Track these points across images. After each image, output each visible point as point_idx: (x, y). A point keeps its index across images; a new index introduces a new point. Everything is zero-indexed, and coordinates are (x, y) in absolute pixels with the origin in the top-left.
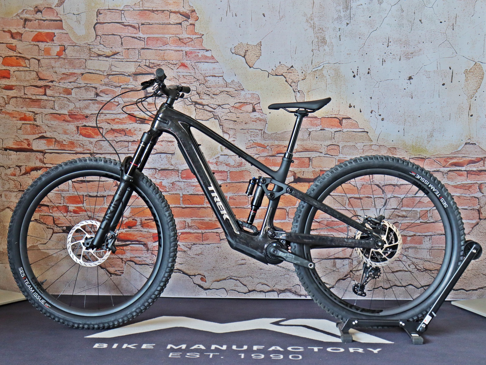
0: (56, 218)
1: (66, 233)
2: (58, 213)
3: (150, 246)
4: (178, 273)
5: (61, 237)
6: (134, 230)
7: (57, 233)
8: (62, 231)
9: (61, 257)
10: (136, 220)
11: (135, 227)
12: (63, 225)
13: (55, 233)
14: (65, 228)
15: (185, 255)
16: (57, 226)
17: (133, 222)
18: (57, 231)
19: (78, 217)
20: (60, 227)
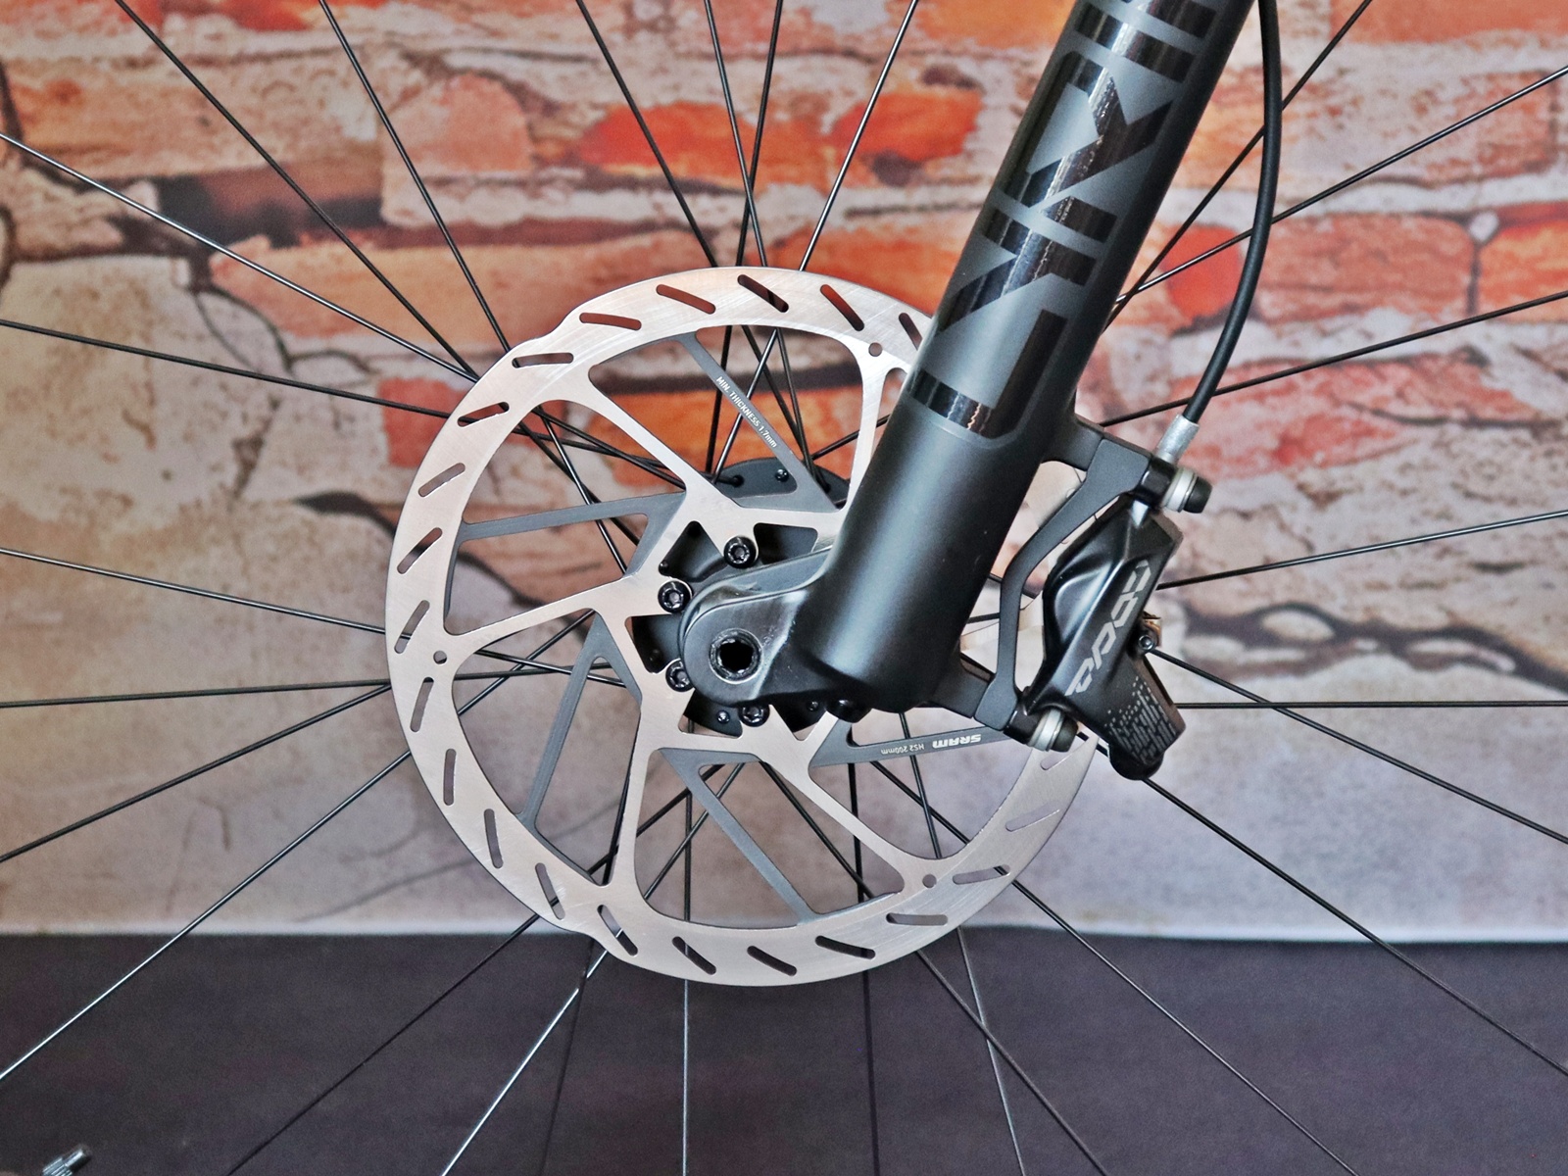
0: (37, 84)
1: (157, 252)
2: (52, 23)
3: (1140, 371)
4: (1459, 672)
5: (104, 305)
6: (945, 194)
7: (52, 255)
8: (114, 236)
9: (121, 526)
10: (966, 83)
11: (950, 167)
12: (122, 168)
13: (30, 257)
14: (145, 201)
15: (1542, 464)
16: (53, 174)
17: (929, 102)
18: (53, 237)
19: (284, 70)
20: (82, 187)
